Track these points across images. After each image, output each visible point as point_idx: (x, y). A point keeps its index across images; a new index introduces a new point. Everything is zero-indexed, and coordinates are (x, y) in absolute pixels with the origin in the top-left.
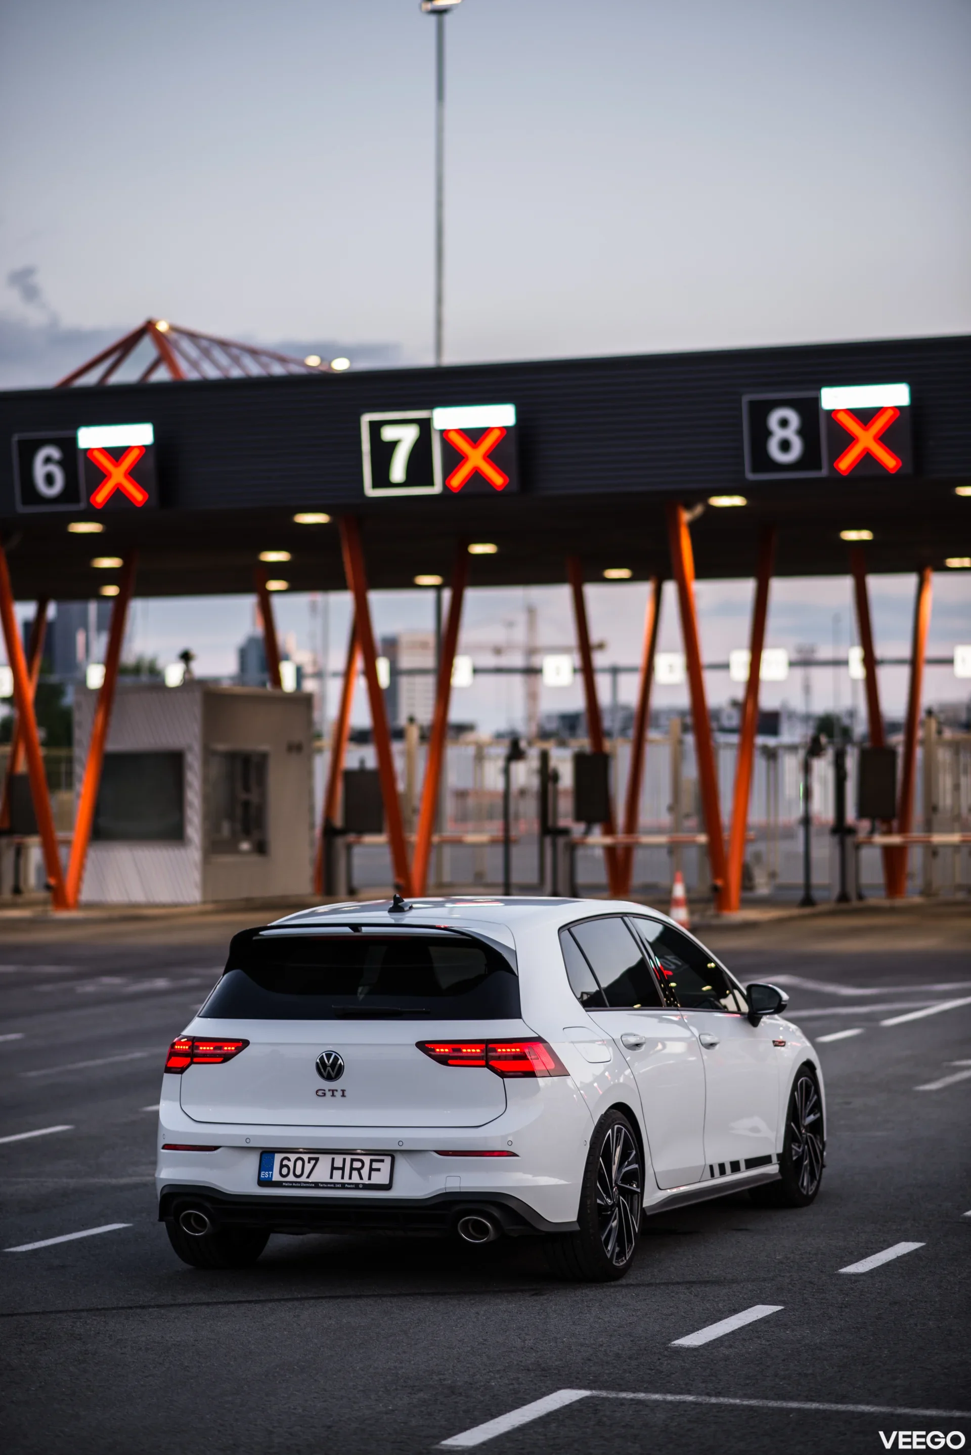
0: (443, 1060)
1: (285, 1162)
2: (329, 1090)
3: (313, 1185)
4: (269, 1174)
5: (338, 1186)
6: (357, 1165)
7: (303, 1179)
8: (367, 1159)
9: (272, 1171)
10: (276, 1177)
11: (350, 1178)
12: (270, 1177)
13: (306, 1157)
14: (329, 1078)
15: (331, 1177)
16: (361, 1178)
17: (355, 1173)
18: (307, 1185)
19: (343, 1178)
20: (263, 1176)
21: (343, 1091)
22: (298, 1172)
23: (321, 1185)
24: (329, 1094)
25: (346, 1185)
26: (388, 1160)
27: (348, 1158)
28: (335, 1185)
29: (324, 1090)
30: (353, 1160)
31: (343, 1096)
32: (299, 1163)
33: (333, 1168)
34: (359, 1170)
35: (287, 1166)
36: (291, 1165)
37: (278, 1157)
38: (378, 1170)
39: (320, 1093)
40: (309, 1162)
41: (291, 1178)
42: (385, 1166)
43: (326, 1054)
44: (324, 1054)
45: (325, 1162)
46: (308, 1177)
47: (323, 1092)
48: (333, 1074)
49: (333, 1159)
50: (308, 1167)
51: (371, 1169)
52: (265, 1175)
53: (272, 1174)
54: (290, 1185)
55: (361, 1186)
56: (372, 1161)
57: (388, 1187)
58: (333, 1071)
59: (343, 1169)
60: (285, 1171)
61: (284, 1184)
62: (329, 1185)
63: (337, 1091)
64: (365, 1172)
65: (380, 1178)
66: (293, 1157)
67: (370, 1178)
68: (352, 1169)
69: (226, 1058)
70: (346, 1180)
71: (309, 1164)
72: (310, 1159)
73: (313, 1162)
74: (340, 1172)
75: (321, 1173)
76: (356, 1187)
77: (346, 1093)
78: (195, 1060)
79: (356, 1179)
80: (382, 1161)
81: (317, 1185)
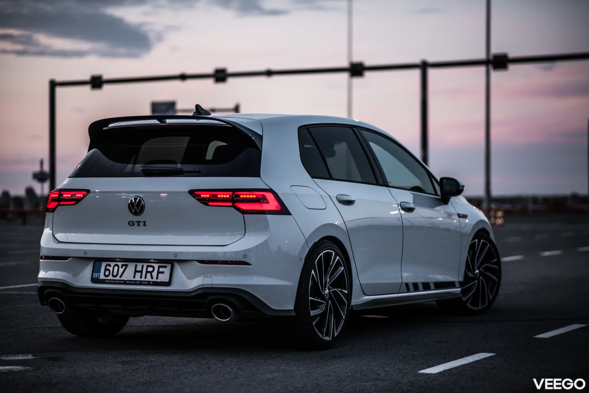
0: (205, 202)
1: (108, 267)
2: (136, 222)
3: (123, 282)
4: (98, 275)
5: (138, 282)
6: (150, 269)
7: (118, 278)
8: (156, 266)
9: (100, 273)
10: (102, 277)
11: (145, 278)
12: (98, 276)
13: (120, 264)
14: (136, 214)
15: (134, 277)
16: (152, 278)
17: (149, 275)
18: (119, 282)
19: (141, 277)
20: (94, 276)
21: (144, 222)
22: (115, 274)
23: (128, 282)
24: (136, 224)
25: (143, 282)
26: (169, 266)
27: (145, 265)
28: (136, 282)
29: (133, 222)
30: (148, 266)
31: (145, 225)
32: (116, 268)
33: (136, 271)
34: (151, 273)
35: (109, 270)
36: (111, 269)
37: (104, 265)
38: (163, 273)
39: (131, 223)
40: (122, 267)
41: (111, 277)
42: (167, 271)
43: (134, 198)
44: (133, 198)
45: (131, 268)
46: (121, 277)
47: (132, 222)
48: (138, 211)
49: (136, 266)
50: (121, 270)
51: (159, 272)
52: (96, 275)
53: (100, 275)
54: (110, 281)
55: (151, 283)
56: (159, 267)
57: (168, 284)
58: (138, 209)
59: (141, 272)
60: (107, 273)
61: (106, 281)
62: (132, 282)
63: (141, 222)
64: (155, 274)
65: (164, 278)
66: (112, 264)
67: (157, 278)
68: (147, 272)
69: (78, 200)
70: (143, 279)
71: (122, 269)
72: (122, 266)
73: (124, 267)
74: (140, 274)
75: (129, 275)
76: (149, 283)
77: (146, 224)
78: (61, 203)
79: (149, 278)
80: (165, 267)
81: (125, 282)
